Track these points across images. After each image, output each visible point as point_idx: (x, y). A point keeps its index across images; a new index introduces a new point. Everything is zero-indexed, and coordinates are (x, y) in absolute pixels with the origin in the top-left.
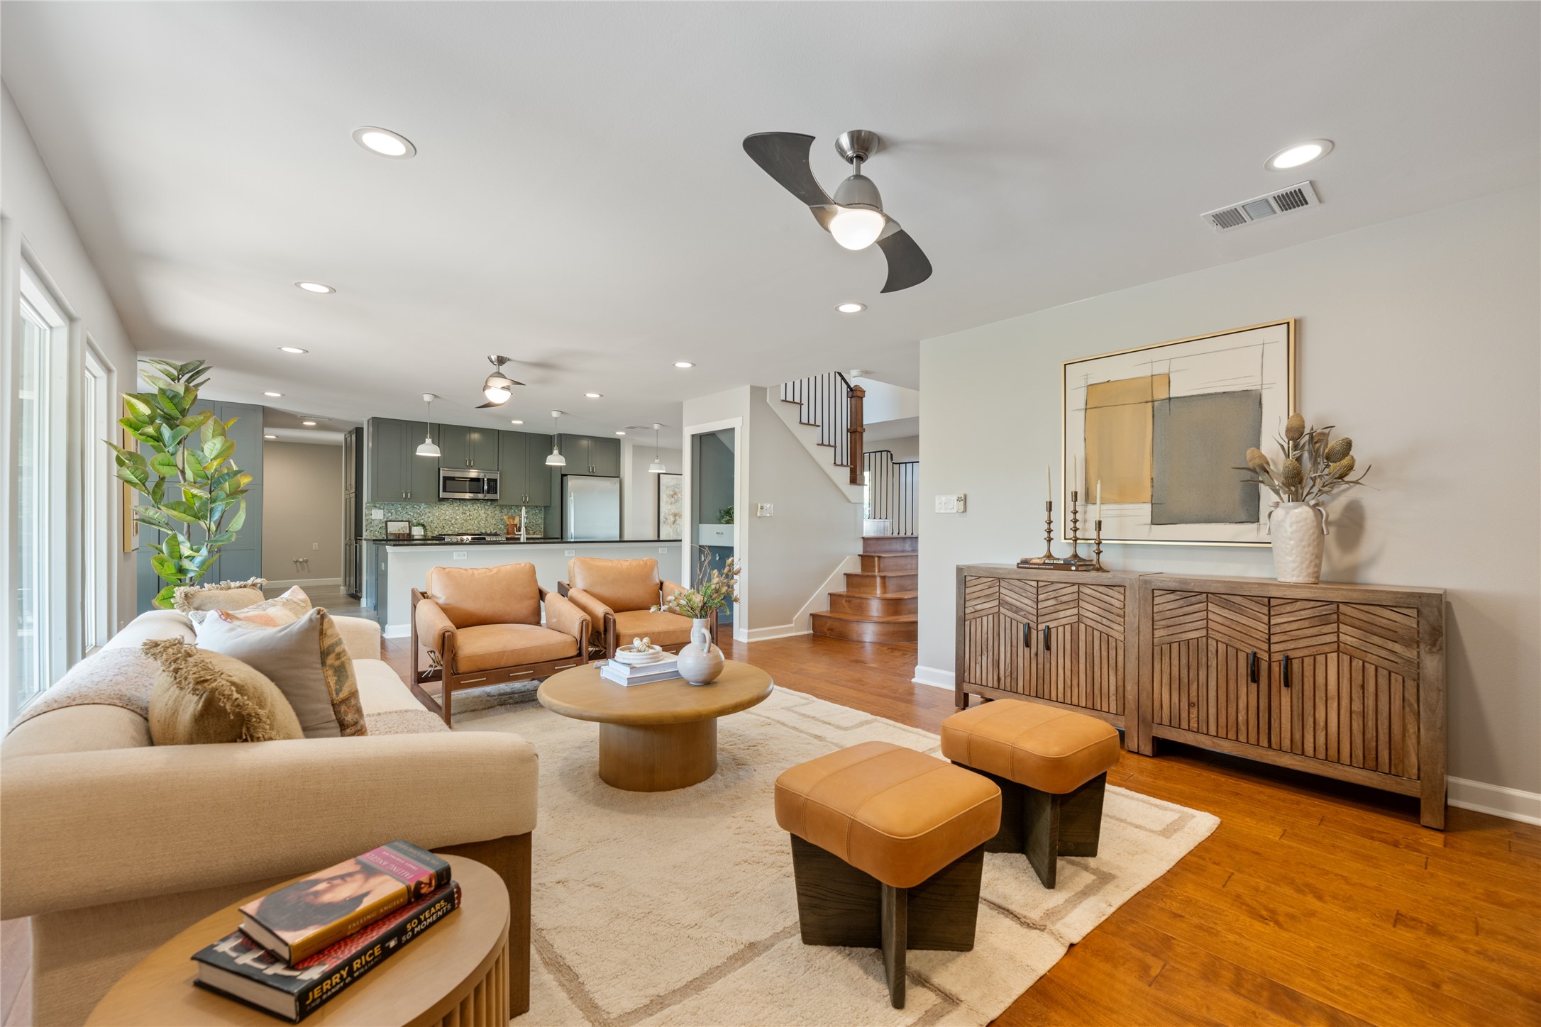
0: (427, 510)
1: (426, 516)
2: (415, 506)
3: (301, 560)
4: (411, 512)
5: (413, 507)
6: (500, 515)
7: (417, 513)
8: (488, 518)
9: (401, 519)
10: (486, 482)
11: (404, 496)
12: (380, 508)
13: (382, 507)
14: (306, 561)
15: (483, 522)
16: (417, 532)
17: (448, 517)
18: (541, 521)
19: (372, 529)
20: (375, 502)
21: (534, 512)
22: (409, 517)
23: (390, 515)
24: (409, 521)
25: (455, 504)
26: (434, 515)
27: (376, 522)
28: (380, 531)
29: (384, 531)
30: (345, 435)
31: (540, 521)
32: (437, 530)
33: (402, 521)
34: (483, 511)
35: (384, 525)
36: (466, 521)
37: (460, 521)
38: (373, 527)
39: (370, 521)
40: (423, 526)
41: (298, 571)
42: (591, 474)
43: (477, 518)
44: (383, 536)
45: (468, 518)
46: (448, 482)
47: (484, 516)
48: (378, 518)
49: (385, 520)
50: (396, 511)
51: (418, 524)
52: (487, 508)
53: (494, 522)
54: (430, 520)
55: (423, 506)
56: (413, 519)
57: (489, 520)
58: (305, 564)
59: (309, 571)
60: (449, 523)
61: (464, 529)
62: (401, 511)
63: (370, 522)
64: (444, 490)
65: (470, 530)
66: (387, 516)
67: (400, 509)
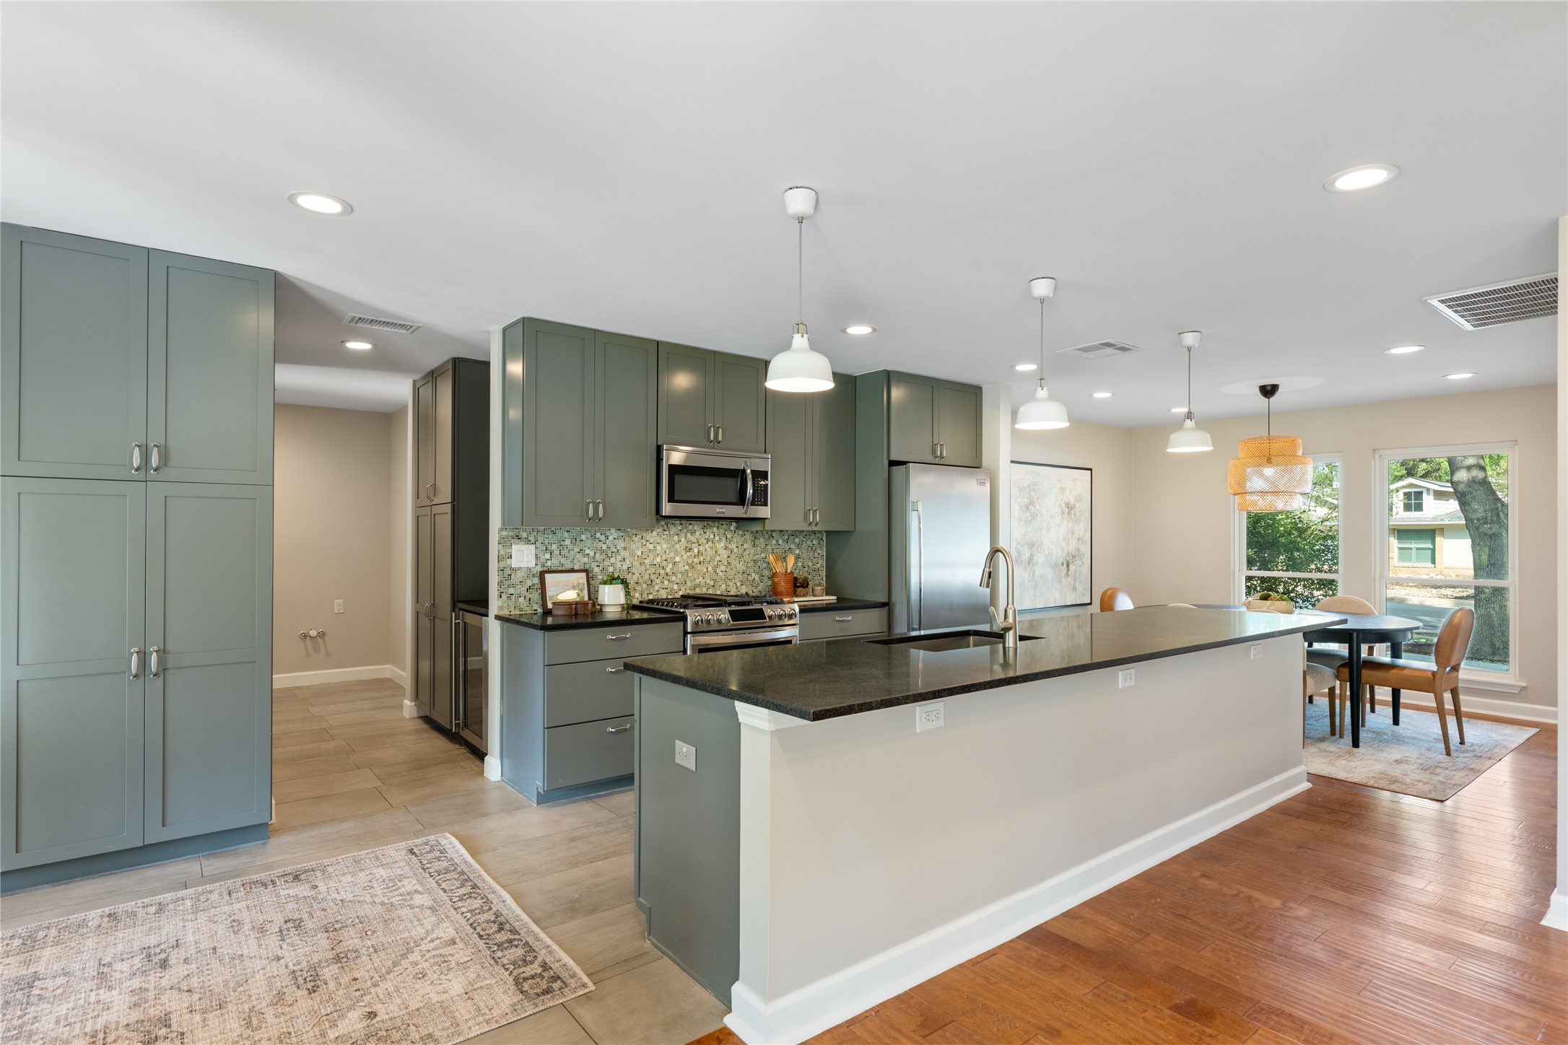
0: (621, 544)
1: (619, 558)
2: (598, 535)
3: (313, 633)
4: (587, 551)
5: (594, 537)
6: (752, 551)
7: (602, 551)
8: (732, 560)
9: (569, 566)
10: (749, 477)
11: (591, 513)
12: (528, 541)
13: (532, 539)
14: (322, 635)
15: (723, 568)
16: (612, 599)
17: (658, 559)
18: (822, 563)
19: (512, 591)
20: (517, 531)
21: (809, 542)
22: (586, 560)
23: (548, 556)
24: (586, 571)
25: (673, 530)
26: (633, 555)
27: (520, 574)
28: (528, 595)
29: (536, 596)
30: (415, 382)
31: (820, 561)
32: (639, 588)
33: (572, 571)
34: (722, 544)
35: (536, 580)
36: (692, 566)
37: (682, 567)
38: (514, 586)
39: (507, 572)
40: (624, 582)
41: (308, 655)
42: (937, 461)
43: (712, 559)
44: (535, 607)
45: (696, 560)
46: (678, 478)
47: (724, 554)
48: (524, 565)
49: (539, 569)
50: (561, 547)
51: (612, 580)
52: (729, 536)
53: (741, 567)
54: (625, 567)
55: (613, 533)
56: (594, 565)
57: (733, 562)
58: (320, 640)
59: (328, 655)
60: (662, 572)
61: (689, 584)
62: (570, 547)
63: (507, 574)
64: (671, 499)
65: (699, 585)
66: (542, 560)
67: (568, 542)
